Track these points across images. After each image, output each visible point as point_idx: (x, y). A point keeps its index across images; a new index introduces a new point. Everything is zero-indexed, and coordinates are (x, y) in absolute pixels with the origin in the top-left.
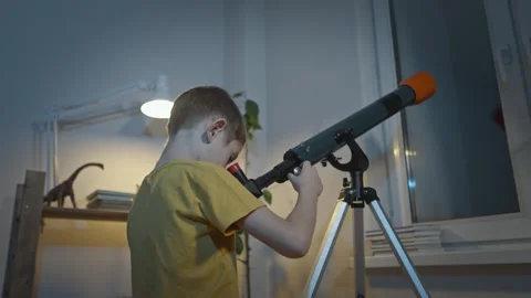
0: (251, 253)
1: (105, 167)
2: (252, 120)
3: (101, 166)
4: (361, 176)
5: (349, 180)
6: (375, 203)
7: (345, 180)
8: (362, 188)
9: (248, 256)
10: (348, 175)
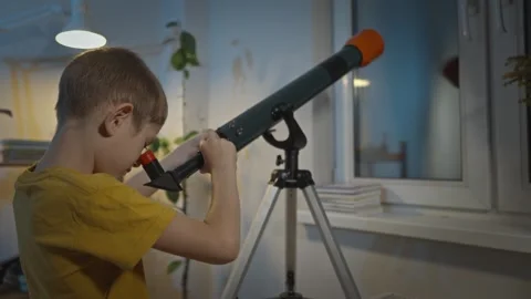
0: (189, 200)
1: (14, 113)
2: (189, 56)
3: (8, 113)
4: (297, 154)
5: (283, 158)
6: (309, 189)
7: (279, 157)
8: (297, 171)
9: (185, 203)
10: (282, 152)
